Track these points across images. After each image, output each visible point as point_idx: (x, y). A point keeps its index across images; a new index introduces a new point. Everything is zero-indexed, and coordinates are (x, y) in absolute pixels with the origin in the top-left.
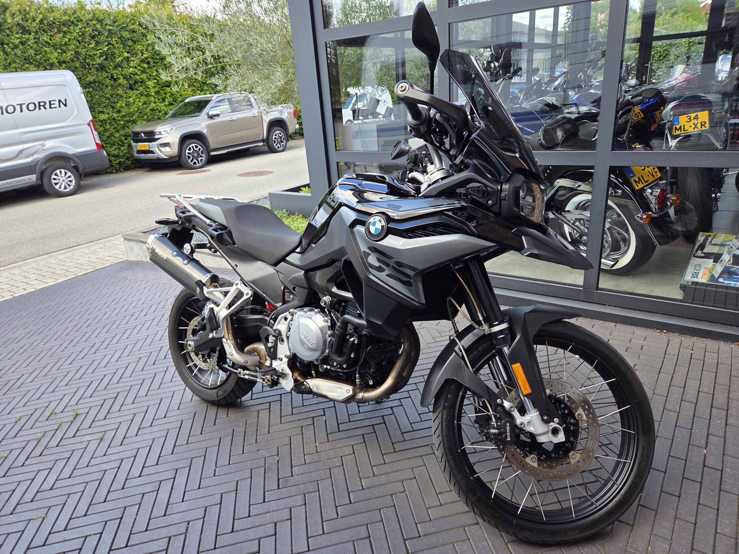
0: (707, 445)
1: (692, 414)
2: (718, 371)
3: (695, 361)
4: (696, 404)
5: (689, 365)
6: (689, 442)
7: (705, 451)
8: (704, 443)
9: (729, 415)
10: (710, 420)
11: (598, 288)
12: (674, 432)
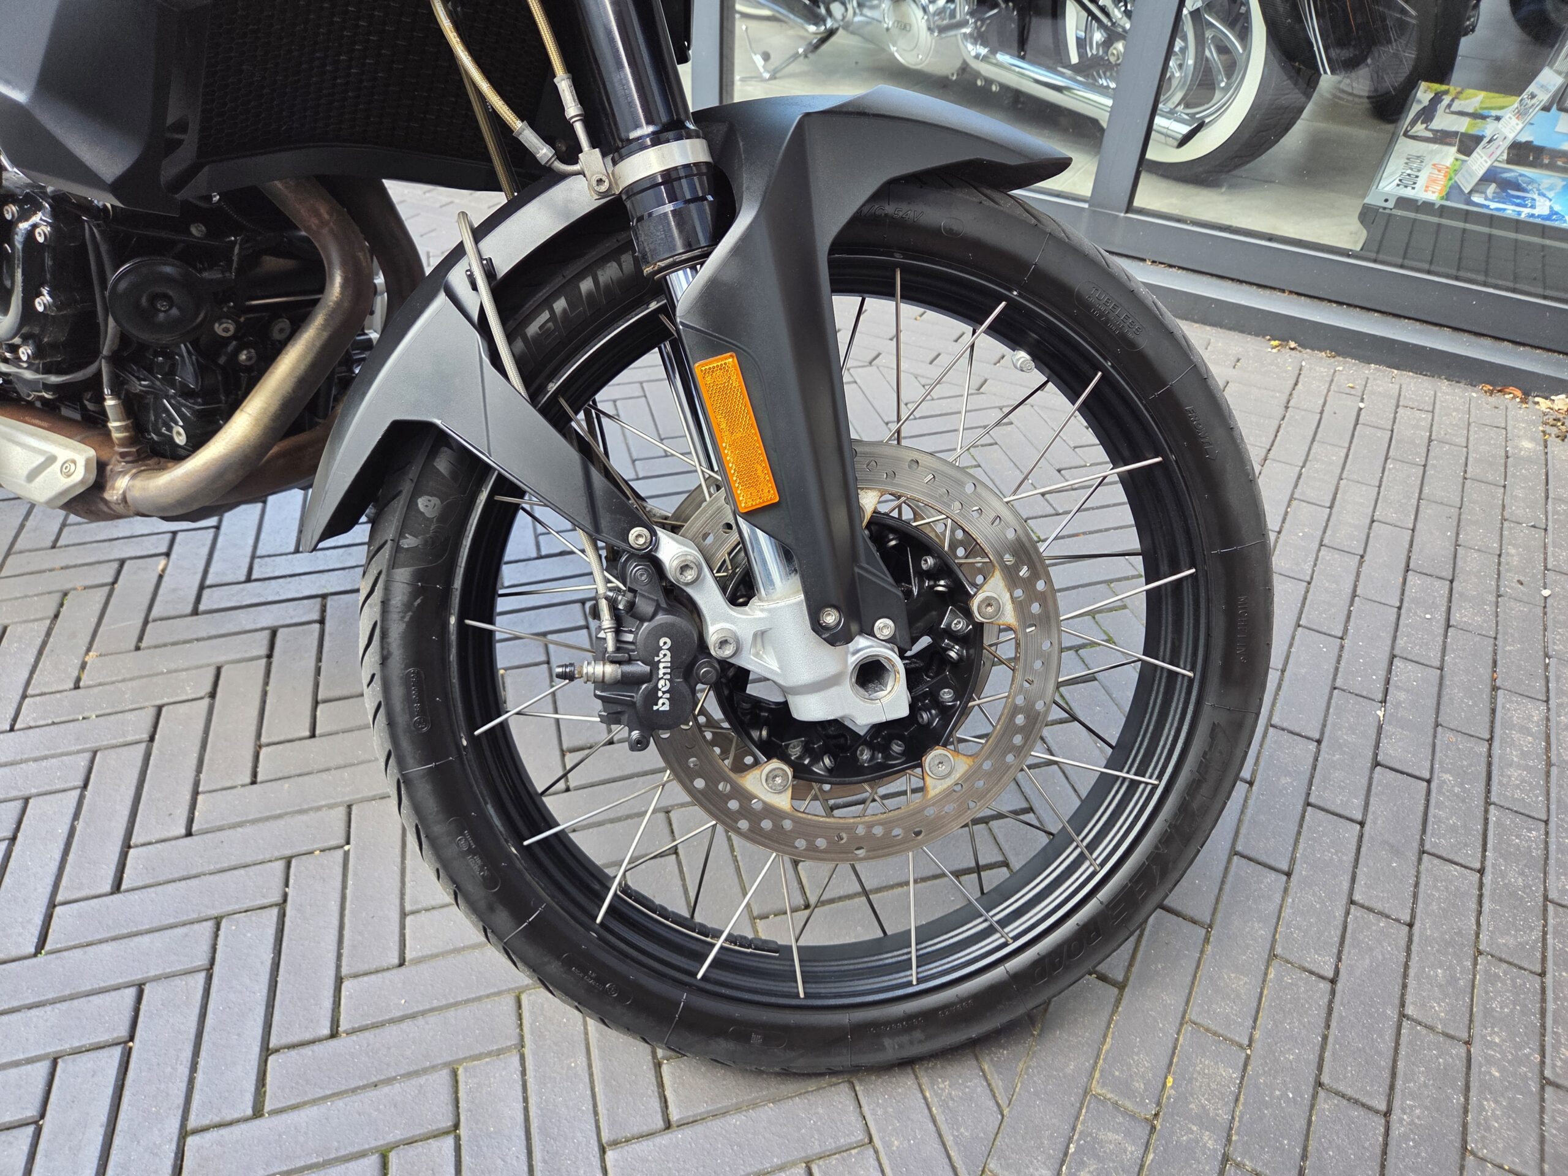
0: (1386, 692)
1: (1349, 590)
2: (1431, 462)
3: (1368, 431)
4: (1362, 557)
5: (1351, 442)
6: (1334, 679)
7: (1380, 713)
8: (1380, 686)
9: (1455, 595)
10: (1400, 608)
11: (1129, 208)
12: (1291, 645)
